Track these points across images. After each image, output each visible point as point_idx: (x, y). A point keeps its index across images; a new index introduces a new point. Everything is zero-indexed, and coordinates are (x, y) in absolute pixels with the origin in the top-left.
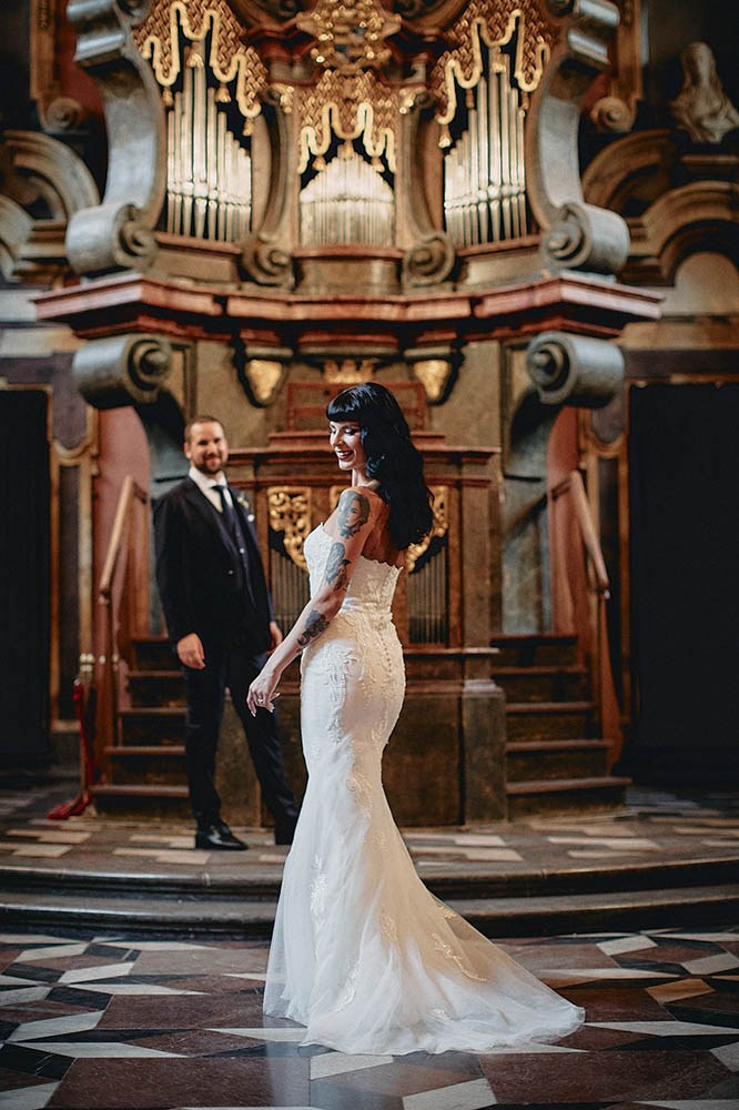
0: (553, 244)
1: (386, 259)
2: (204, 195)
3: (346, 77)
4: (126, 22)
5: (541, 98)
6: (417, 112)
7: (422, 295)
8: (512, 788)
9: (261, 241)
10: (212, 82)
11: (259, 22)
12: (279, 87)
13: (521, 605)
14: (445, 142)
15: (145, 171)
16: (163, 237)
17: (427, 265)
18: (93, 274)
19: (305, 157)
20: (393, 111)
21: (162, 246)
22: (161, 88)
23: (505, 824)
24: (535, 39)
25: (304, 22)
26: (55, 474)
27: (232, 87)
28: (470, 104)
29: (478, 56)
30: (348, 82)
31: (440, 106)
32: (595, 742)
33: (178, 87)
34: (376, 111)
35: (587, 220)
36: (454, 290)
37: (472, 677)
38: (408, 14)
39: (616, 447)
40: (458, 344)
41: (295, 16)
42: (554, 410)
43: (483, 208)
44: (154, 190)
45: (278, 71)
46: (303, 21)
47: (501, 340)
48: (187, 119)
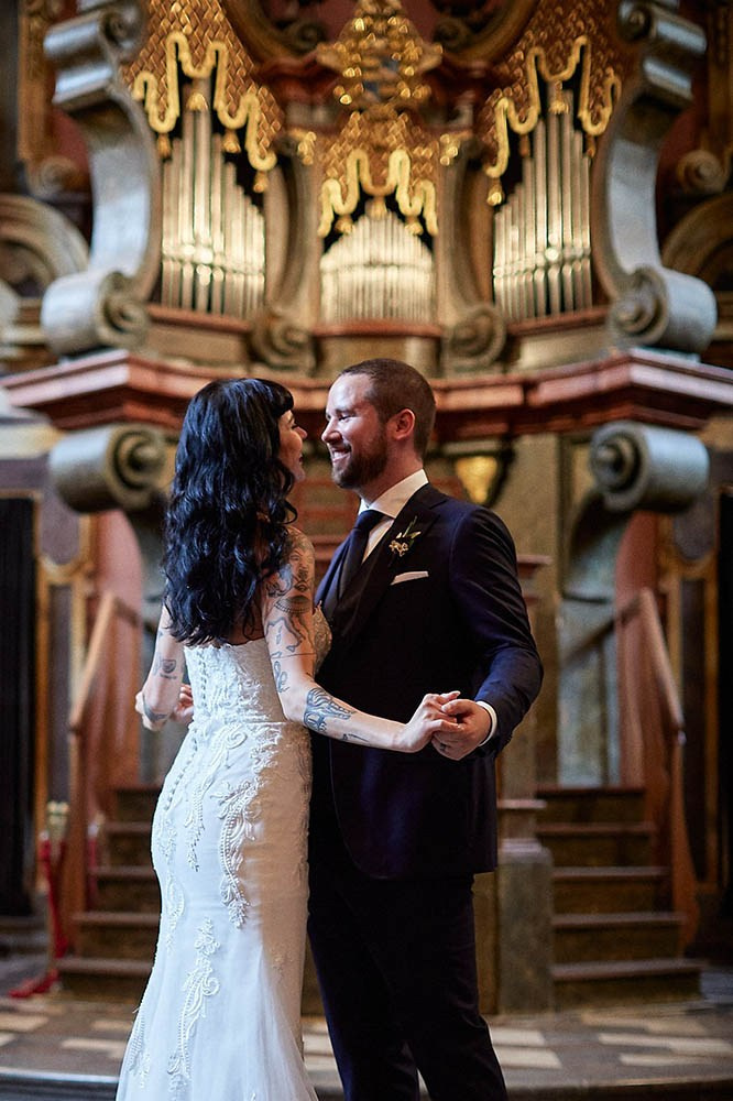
0: (624, 316)
1: (424, 337)
2: (208, 262)
3: (378, 120)
4: (113, 56)
5: (611, 143)
6: (463, 163)
7: (466, 379)
8: (560, 971)
9: (274, 317)
10: (218, 128)
11: (272, 55)
12: (297, 134)
13: (582, 750)
14: (496, 197)
15: (136, 233)
16: (157, 311)
17: (471, 343)
18: (74, 354)
19: (328, 217)
20: (434, 160)
21: (157, 321)
22: (156, 135)
23: (550, 1018)
24: (604, 70)
25: (326, 56)
26: (43, 595)
27: (241, 133)
28: (525, 150)
29: (535, 93)
30: (379, 128)
31: (489, 155)
32: (664, 917)
33: (176, 133)
34: (413, 161)
35: (663, 287)
36: (505, 372)
37: (512, 835)
38: (453, 44)
39: (704, 565)
40: (509, 438)
41: (314, 48)
42: (622, 517)
43: (540, 276)
44: (146, 255)
45: (296, 114)
46: (325, 53)
47: (560, 433)
48: (188, 171)
